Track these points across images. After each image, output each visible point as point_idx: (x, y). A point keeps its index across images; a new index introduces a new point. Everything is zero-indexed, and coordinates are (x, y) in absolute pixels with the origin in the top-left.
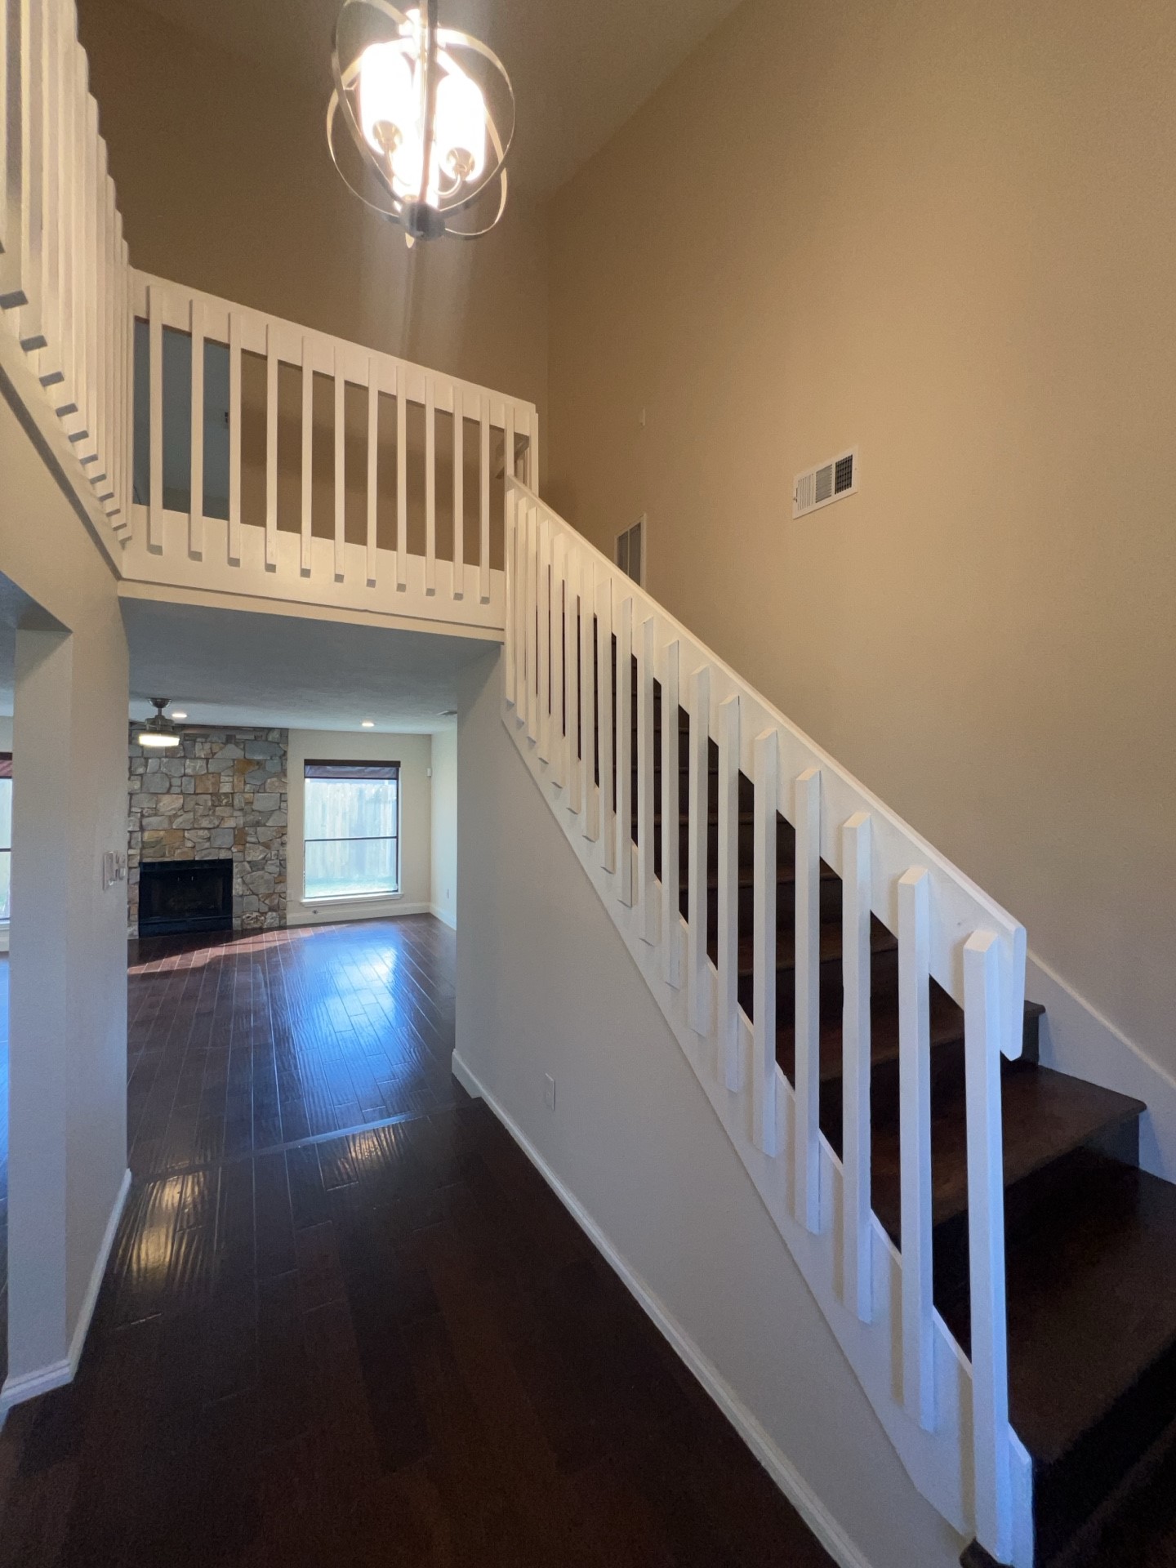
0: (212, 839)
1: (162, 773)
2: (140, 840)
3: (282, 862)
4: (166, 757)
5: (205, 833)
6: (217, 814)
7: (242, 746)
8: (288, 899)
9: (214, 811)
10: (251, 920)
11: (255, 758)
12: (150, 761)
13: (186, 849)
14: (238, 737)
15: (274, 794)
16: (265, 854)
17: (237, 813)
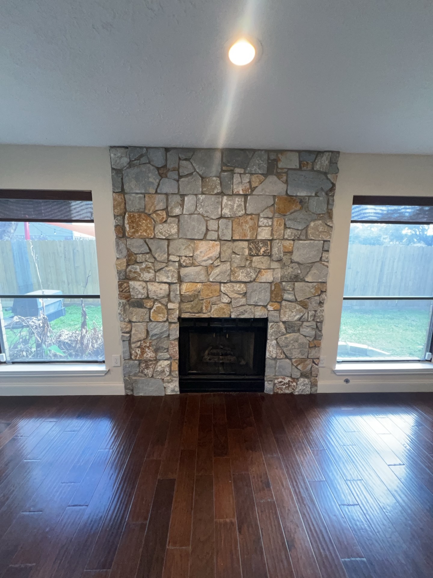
0: (248, 295)
1: (199, 214)
2: (178, 293)
3: (319, 324)
4: (203, 193)
5: (241, 288)
6: (253, 265)
7: (284, 178)
8: (320, 365)
9: (251, 261)
10: (283, 385)
11: (298, 194)
12: (186, 198)
13: (222, 305)
14: (280, 165)
15: (316, 242)
16: (302, 314)
17: (275, 265)
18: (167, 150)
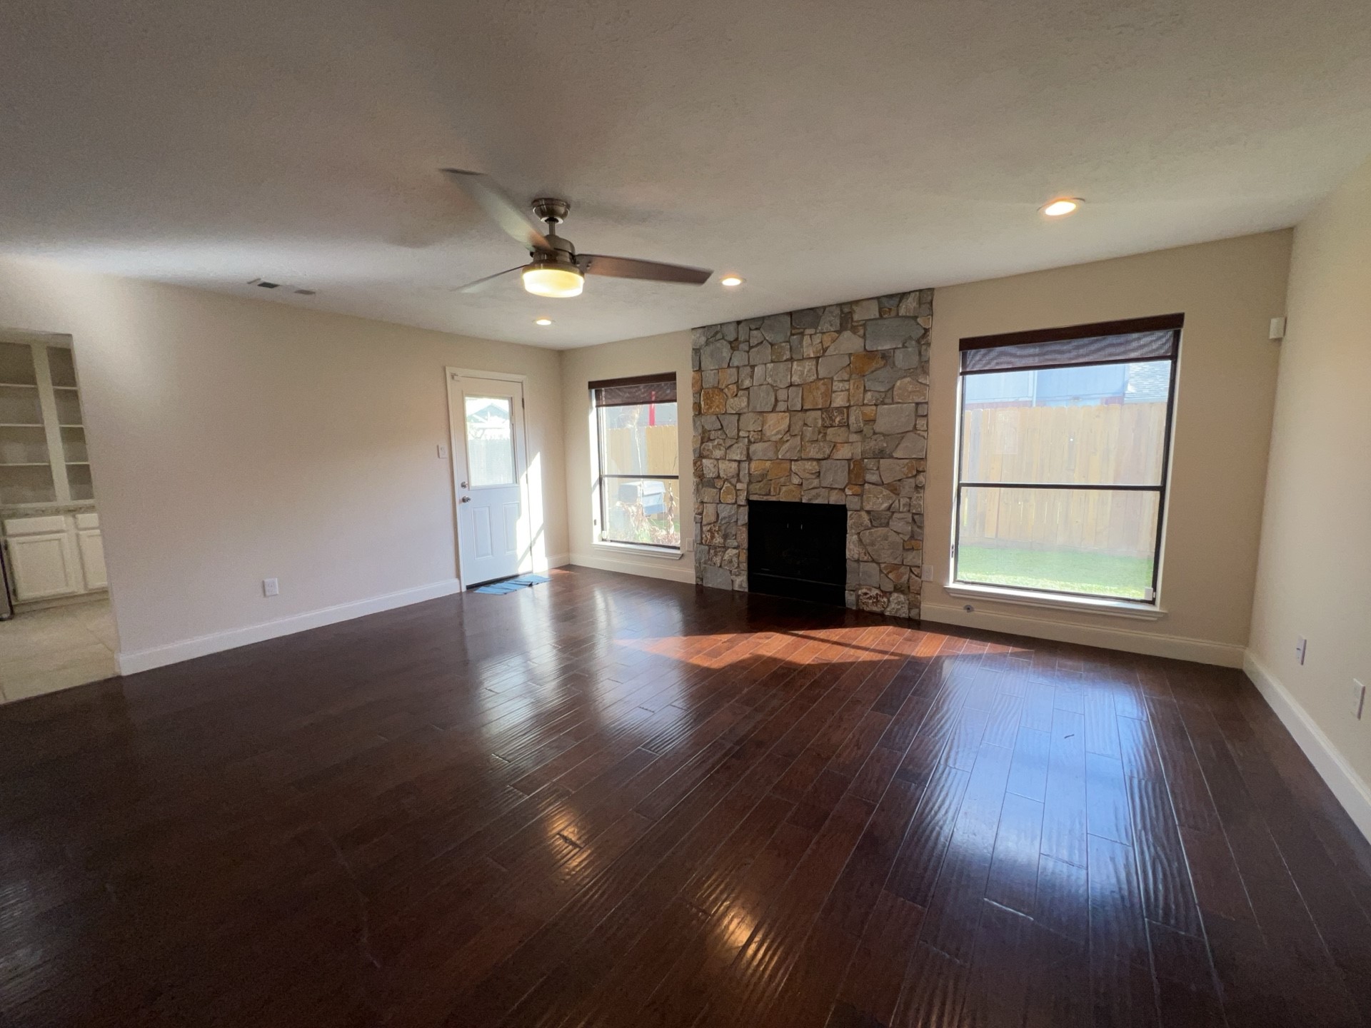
0: (821, 475)
1: (768, 384)
2: (747, 472)
3: (916, 517)
4: (772, 362)
5: (814, 466)
6: (828, 438)
7: (861, 332)
8: (923, 578)
9: (825, 434)
10: (870, 600)
11: (879, 348)
12: (756, 369)
13: (792, 487)
14: (856, 317)
15: (905, 405)
16: (891, 502)
17: (854, 437)
18: (739, 323)
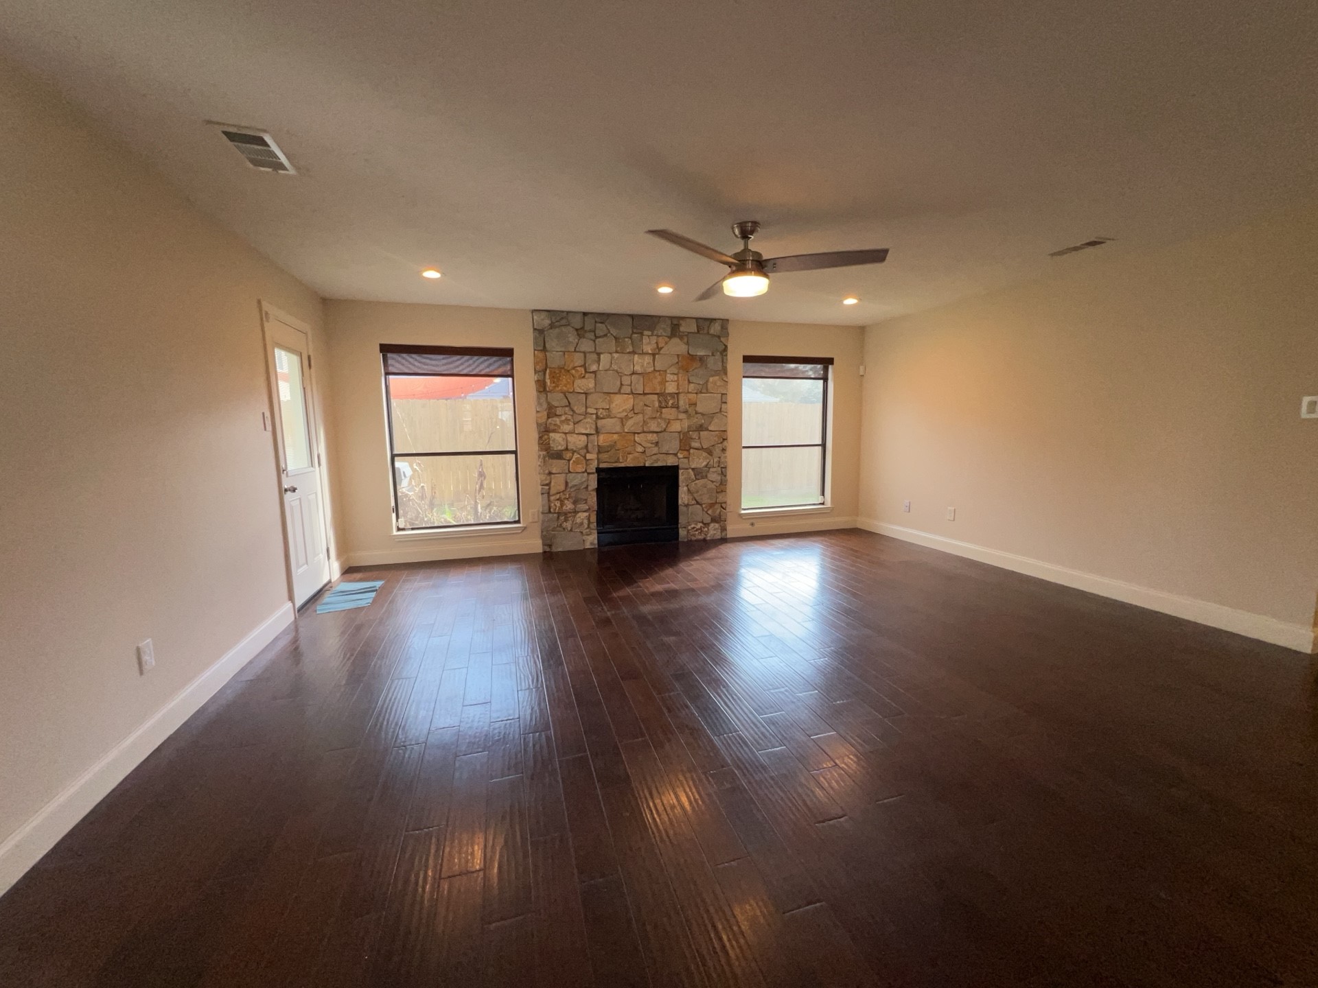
0: (660, 444)
1: (614, 370)
2: (596, 444)
3: (723, 470)
4: (617, 352)
5: (654, 437)
6: (663, 416)
7: (686, 340)
8: (728, 510)
9: (661, 413)
10: (696, 531)
11: (698, 354)
12: (602, 356)
13: (637, 454)
14: (682, 329)
15: (715, 395)
16: (708, 461)
17: (682, 416)
18: (585, 314)
